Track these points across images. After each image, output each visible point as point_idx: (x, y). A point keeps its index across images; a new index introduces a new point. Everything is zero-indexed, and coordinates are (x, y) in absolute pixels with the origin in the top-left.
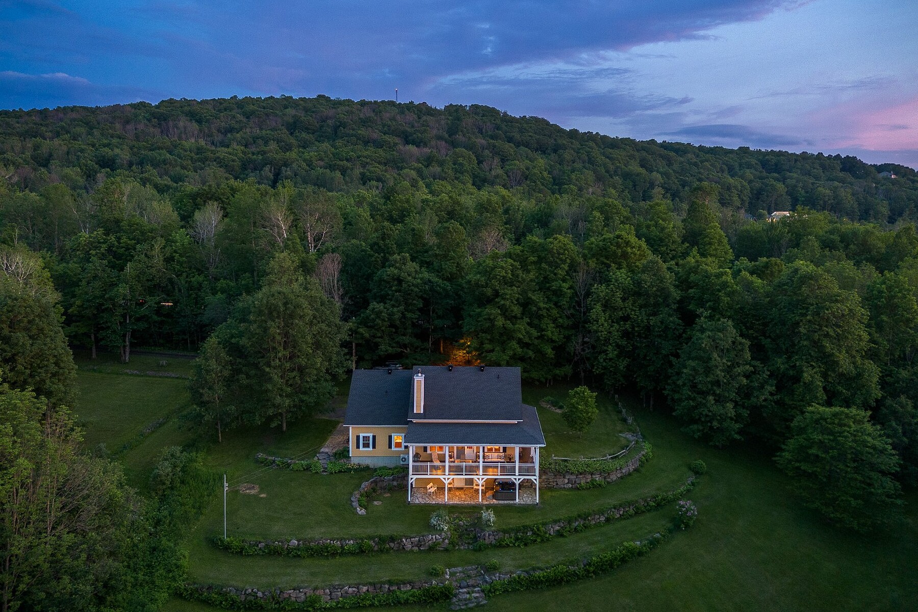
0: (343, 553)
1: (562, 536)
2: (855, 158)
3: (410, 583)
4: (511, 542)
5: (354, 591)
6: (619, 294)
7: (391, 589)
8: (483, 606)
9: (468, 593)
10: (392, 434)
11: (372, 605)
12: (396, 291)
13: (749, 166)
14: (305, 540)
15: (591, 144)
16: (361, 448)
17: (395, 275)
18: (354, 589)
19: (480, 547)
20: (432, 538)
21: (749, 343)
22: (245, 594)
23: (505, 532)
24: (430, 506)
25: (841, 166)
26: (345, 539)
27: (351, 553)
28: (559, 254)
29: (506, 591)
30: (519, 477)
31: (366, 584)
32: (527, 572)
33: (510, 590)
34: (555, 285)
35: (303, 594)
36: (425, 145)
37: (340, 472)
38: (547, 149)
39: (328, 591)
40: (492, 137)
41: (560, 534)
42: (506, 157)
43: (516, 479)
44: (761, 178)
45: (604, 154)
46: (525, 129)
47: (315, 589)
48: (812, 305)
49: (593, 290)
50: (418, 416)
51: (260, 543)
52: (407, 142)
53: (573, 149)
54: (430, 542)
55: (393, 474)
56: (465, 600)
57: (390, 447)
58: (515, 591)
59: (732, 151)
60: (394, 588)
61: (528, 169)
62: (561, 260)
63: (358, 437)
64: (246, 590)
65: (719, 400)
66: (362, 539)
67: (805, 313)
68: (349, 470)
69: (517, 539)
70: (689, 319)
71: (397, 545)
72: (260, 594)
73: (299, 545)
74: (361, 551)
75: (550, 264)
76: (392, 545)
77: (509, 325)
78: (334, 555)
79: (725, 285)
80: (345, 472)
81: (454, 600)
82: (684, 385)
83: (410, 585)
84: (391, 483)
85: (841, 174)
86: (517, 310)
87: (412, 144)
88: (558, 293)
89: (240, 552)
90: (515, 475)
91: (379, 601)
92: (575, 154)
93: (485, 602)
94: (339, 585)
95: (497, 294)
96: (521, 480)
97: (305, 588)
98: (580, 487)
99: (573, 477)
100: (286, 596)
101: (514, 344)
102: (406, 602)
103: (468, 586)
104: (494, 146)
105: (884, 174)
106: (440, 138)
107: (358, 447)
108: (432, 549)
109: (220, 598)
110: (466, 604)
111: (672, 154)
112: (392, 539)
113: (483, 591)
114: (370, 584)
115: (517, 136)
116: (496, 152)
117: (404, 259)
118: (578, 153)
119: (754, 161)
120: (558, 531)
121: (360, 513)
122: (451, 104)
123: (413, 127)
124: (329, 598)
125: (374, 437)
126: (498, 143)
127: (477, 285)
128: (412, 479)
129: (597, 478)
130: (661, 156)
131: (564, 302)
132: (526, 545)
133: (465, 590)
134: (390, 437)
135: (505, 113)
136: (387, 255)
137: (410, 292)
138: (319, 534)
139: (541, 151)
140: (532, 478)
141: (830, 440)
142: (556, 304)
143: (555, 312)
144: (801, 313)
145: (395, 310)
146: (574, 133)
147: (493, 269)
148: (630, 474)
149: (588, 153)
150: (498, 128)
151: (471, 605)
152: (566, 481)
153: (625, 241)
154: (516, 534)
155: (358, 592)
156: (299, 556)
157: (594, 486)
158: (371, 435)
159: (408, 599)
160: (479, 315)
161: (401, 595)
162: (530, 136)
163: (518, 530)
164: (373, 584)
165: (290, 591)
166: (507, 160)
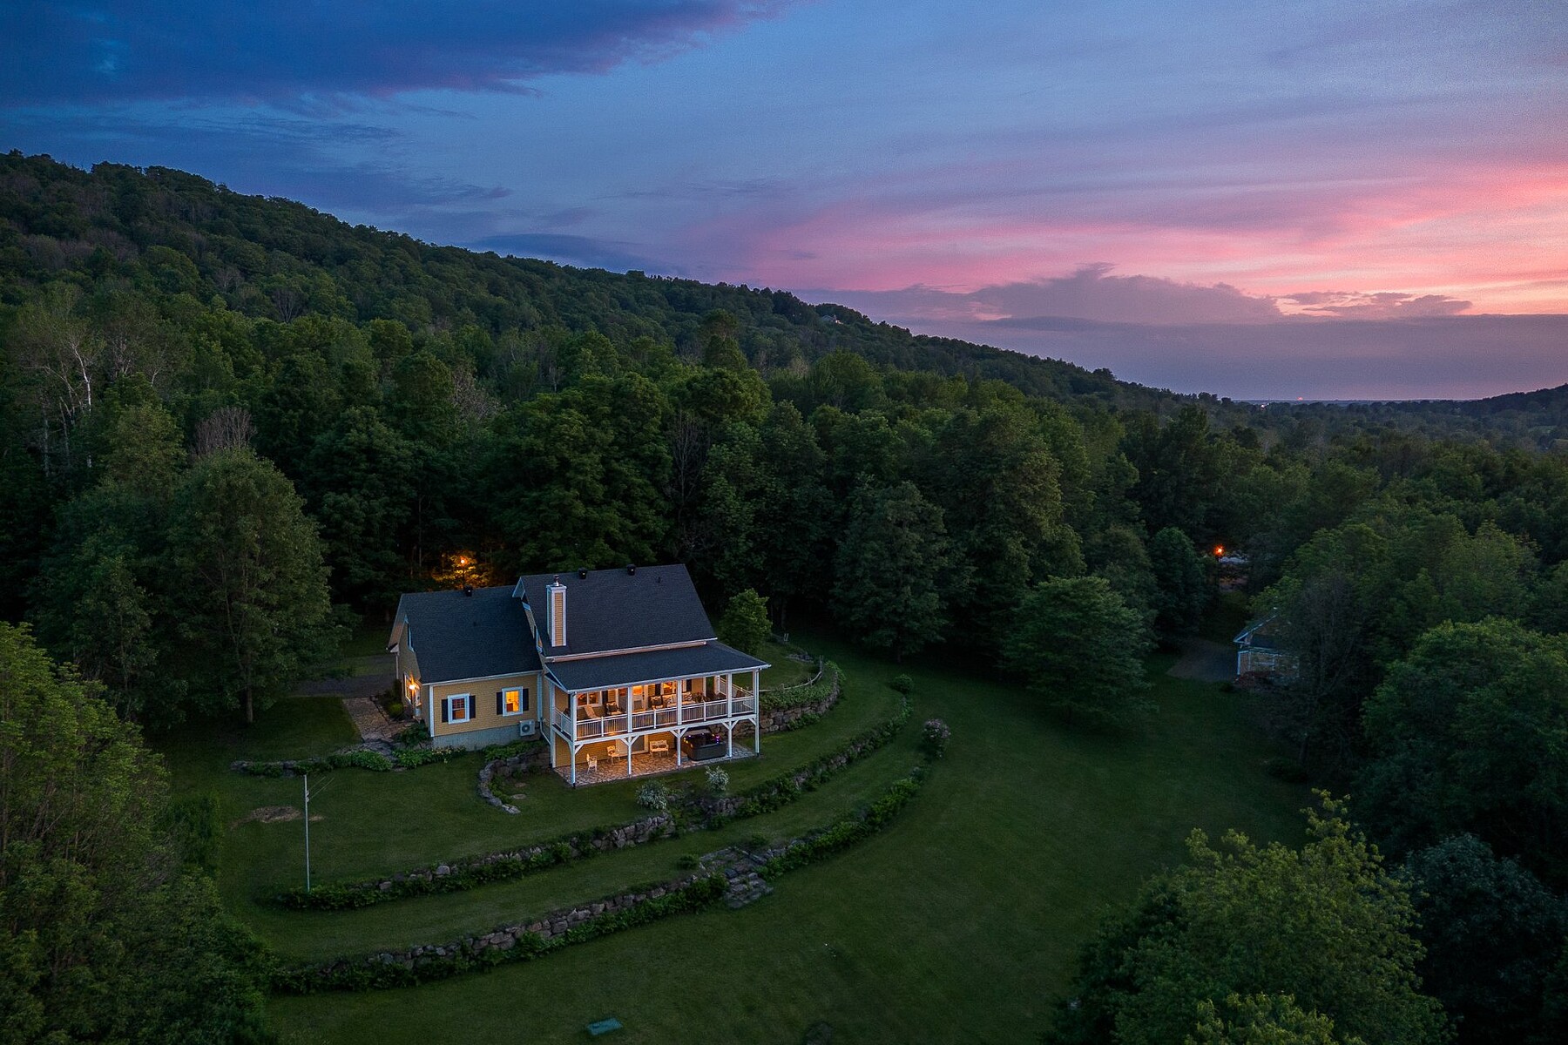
0: (530, 868)
1: (810, 789)
2: (788, 294)
3: (663, 885)
4: (757, 807)
5: (586, 914)
6: (749, 458)
7: (638, 900)
8: (770, 894)
9: (744, 882)
10: (503, 690)
11: (619, 929)
12: (369, 471)
13: (652, 301)
14: (461, 862)
15: (400, 251)
16: (451, 721)
17: (363, 443)
18: (585, 911)
19: (720, 823)
20: (652, 820)
21: (942, 511)
22: (413, 957)
23: (746, 795)
24: (607, 785)
25: (773, 306)
26: (526, 849)
27: (543, 867)
28: (645, 399)
29: (787, 870)
30: (733, 719)
31: (601, 900)
32: (804, 839)
33: (792, 868)
34: (648, 450)
35: (510, 936)
36: (75, 236)
37: (425, 763)
38: (324, 256)
39: (547, 922)
40: (212, 230)
41: (808, 788)
42: (250, 267)
43: (727, 723)
44: (678, 319)
45: (428, 271)
46: (276, 219)
47: (528, 923)
48: (1004, 456)
49: (710, 454)
50: (560, 651)
51: (381, 881)
52: (31, 230)
53: (373, 259)
54: (651, 829)
55: (517, 753)
56: (744, 892)
57: (500, 711)
58: (798, 866)
59: (619, 278)
60: (643, 897)
61: (306, 289)
62: (649, 409)
63: (445, 702)
64: (414, 950)
65: (918, 591)
66: (552, 842)
67: (997, 469)
68: (439, 759)
69: (763, 802)
70: (842, 486)
71: (605, 843)
72: (440, 951)
73: (452, 872)
74: (557, 860)
75: (631, 416)
76: (598, 843)
77: (594, 514)
78: (516, 875)
79: (886, 439)
80: (432, 762)
81: (729, 896)
82: (864, 576)
83: (664, 888)
84: (518, 766)
85: (775, 317)
86: (600, 490)
87: (45, 234)
88: (655, 462)
89: (349, 904)
90: (726, 717)
91: (628, 921)
92: (379, 268)
93: (771, 889)
94: (561, 910)
95: (565, 464)
96: (735, 723)
97: (513, 925)
98: (792, 726)
99: (780, 715)
100: (484, 944)
101: (601, 542)
102: (666, 914)
103: (738, 874)
104: (224, 247)
105: (826, 319)
106: (101, 224)
107: (445, 719)
108: (654, 838)
109: (370, 975)
110: (748, 898)
111: (535, 277)
112: (598, 834)
113: (760, 876)
114: (607, 899)
115: (264, 231)
116: (228, 256)
117: (367, 416)
118: (383, 266)
119: (656, 294)
120: (804, 783)
121: (511, 811)
122: (105, 163)
123: (36, 199)
124: (550, 933)
125: (472, 699)
126: (231, 241)
127: (531, 452)
128: (576, 747)
129: (808, 710)
130: (519, 279)
131: (665, 475)
132: (775, 809)
133: (736, 880)
134: (499, 696)
135: (223, 187)
136: (311, 412)
137: (395, 471)
138: (477, 848)
139: (314, 260)
140: (750, 717)
141: (1078, 616)
142: (650, 478)
143: (652, 491)
144: (990, 469)
145: (375, 503)
146: (363, 233)
147: (552, 425)
148: (837, 703)
149: (402, 268)
150: (221, 213)
151: (756, 897)
152: (772, 721)
153: (731, 381)
154: (759, 796)
155: (592, 914)
156: (459, 888)
157: (808, 722)
158: (466, 696)
159: (667, 909)
160: (538, 502)
161: (656, 905)
162: (288, 232)
163: (761, 790)
164: (613, 899)
165: (488, 937)
166: (254, 273)
